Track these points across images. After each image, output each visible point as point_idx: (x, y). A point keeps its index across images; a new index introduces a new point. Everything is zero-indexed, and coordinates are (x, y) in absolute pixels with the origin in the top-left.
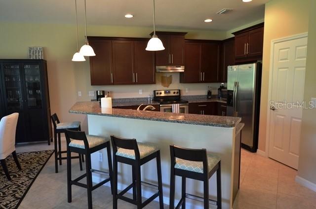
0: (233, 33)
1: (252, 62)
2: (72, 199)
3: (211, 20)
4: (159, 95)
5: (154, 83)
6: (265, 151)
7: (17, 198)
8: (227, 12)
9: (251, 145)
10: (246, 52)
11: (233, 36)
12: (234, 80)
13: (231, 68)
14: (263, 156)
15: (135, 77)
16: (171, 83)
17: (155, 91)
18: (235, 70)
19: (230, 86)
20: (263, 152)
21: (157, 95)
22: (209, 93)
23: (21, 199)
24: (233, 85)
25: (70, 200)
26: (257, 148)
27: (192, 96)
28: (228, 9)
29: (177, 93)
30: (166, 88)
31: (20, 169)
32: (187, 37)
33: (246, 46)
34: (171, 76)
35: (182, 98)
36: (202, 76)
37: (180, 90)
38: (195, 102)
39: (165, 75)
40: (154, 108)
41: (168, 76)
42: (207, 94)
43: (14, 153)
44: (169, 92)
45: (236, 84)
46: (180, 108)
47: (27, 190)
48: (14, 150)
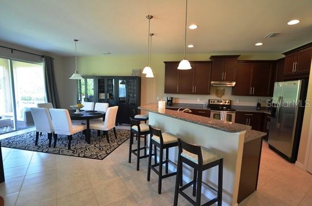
0: (283, 54)
1: (297, 79)
2: (131, 161)
3: (262, 44)
4: (212, 103)
5: (209, 94)
6: (303, 164)
7: (107, 153)
8: (274, 35)
9: (289, 155)
10: (294, 70)
11: (284, 56)
12: (279, 95)
13: (278, 84)
14: (301, 169)
15: (194, 89)
16: (223, 95)
17: (209, 100)
18: (281, 86)
19: (275, 100)
20: (302, 164)
21: (210, 103)
22: (259, 105)
23: (108, 154)
24: (277, 99)
25: (130, 162)
26: (296, 160)
27: (242, 106)
28: (275, 33)
29: (228, 103)
30: (219, 99)
31: (116, 138)
32: (239, 59)
33: (295, 65)
34: (224, 90)
35: (232, 107)
36: (252, 90)
37: (231, 101)
38: (242, 111)
39: (219, 88)
40: (190, 111)
41: (222, 89)
42: (256, 106)
43: (114, 128)
44: (221, 102)
45: (281, 98)
46: (228, 115)
47: (113, 150)
48: (114, 126)
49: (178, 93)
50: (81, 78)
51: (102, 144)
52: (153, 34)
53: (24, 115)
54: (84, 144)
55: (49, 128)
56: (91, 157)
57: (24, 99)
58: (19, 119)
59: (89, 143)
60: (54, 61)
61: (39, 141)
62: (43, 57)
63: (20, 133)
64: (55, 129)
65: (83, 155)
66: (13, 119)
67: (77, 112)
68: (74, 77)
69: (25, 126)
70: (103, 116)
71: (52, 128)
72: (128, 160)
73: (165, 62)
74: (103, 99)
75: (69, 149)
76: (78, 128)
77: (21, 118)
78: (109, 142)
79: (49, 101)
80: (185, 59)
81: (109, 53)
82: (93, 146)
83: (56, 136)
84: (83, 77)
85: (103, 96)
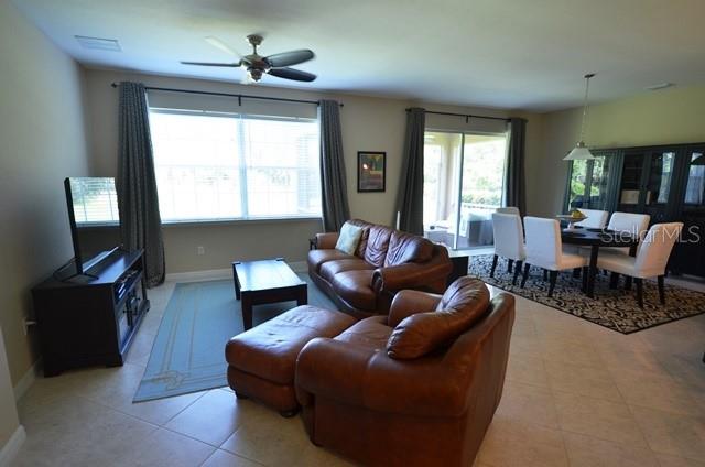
7: (637, 326)
23: (642, 329)
31: (663, 302)
43: (660, 278)
47: (653, 326)
48: (663, 273)
51: (624, 307)
53: (466, 226)
54: (579, 296)
56: (598, 321)
58: (461, 234)
60: (527, 125)
62: (509, 120)
64: (527, 254)
65: (580, 314)
66: (454, 232)
67: (570, 228)
68: (574, 155)
74: (630, 205)
75: (550, 296)
76: (572, 261)
78: (641, 306)
81: (670, 85)
82: (600, 303)
83: (529, 266)
85: (631, 197)
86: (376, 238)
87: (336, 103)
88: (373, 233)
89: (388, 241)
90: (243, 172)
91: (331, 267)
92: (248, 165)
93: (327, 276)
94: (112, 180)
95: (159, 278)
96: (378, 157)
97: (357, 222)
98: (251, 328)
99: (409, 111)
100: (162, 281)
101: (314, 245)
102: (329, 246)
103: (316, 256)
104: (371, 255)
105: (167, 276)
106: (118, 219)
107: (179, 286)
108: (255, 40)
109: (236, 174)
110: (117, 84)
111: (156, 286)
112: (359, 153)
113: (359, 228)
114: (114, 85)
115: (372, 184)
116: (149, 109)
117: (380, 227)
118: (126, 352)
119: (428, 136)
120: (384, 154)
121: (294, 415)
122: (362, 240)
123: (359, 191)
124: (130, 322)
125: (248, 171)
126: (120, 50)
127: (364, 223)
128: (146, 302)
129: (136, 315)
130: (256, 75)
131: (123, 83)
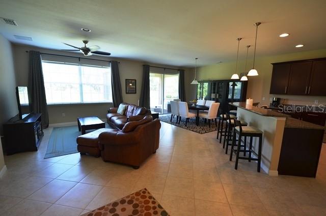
15: (307, 90)
23: (207, 132)
43: (215, 119)
47: (210, 132)
48: (216, 117)
49: (287, 94)
50: (198, 83)
51: (205, 128)
52: (249, 46)
53: (167, 106)
54: (194, 126)
55: (177, 113)
56: (196, 132)
57: (167, 97)
58: (164, 108)
59: (198, 125)
60: (185, 72)
61: (172, 120)
62: (179, 70)
63: (164, 115)
64: (180, 113)
65: (192, 130)
66: (162, 108)
67: (193, 105)
68: (194, 82)
69: (167, 112)
70: (208, 108)
71: (179, 114)
72: (216, 137)
73: (272, 64)
74: (212, 98)
75: (186, 126)
76: (192, 115)
77: (166, 108)
78: (210, 127)
79: (180, 98)
80: (253, 69)
82: (199, 127)
83: (180, 117)
84: (199, 82)
85: (213, 96)
86: (130, 108)
87: (117, 62)
88: (129, 107)
89: (134, 109)
90: (81, 86)
91: (115, 118)
92: (83, 83)
93: (113, 121)
94: (26, 88)
95: (46, 125)
96: (133, 81)
97: (124, 104)
98: (85, 134)
99: (144, 65)
100: (47, 127)
101: (109, 112)
102: (115, 112)
103: (110, 115)
104: (129, 114)
105: (50, 125)
106: (28, 103)
107: (55, 128)
108: (86, 42)
109: (78, 86)
110: (28, 51)
111: (45, 128)
112: (126, 80)
113: (124, 106)
114: (27, 52)
115: (131, 91)
116: (42, 61)
117: (132, 105)
118: (39, 146)
119: (151, 74)
120: (135, 80)
121: (99, 157)
122: (126, 110)
123: (126, 93)
124: (38, 138)
125: (83, 85)
126: (32, 40)
127: (127, 104)
128: (43, 133)
129: (41, 136)
130: (86, 54)
131: (30, 51)
